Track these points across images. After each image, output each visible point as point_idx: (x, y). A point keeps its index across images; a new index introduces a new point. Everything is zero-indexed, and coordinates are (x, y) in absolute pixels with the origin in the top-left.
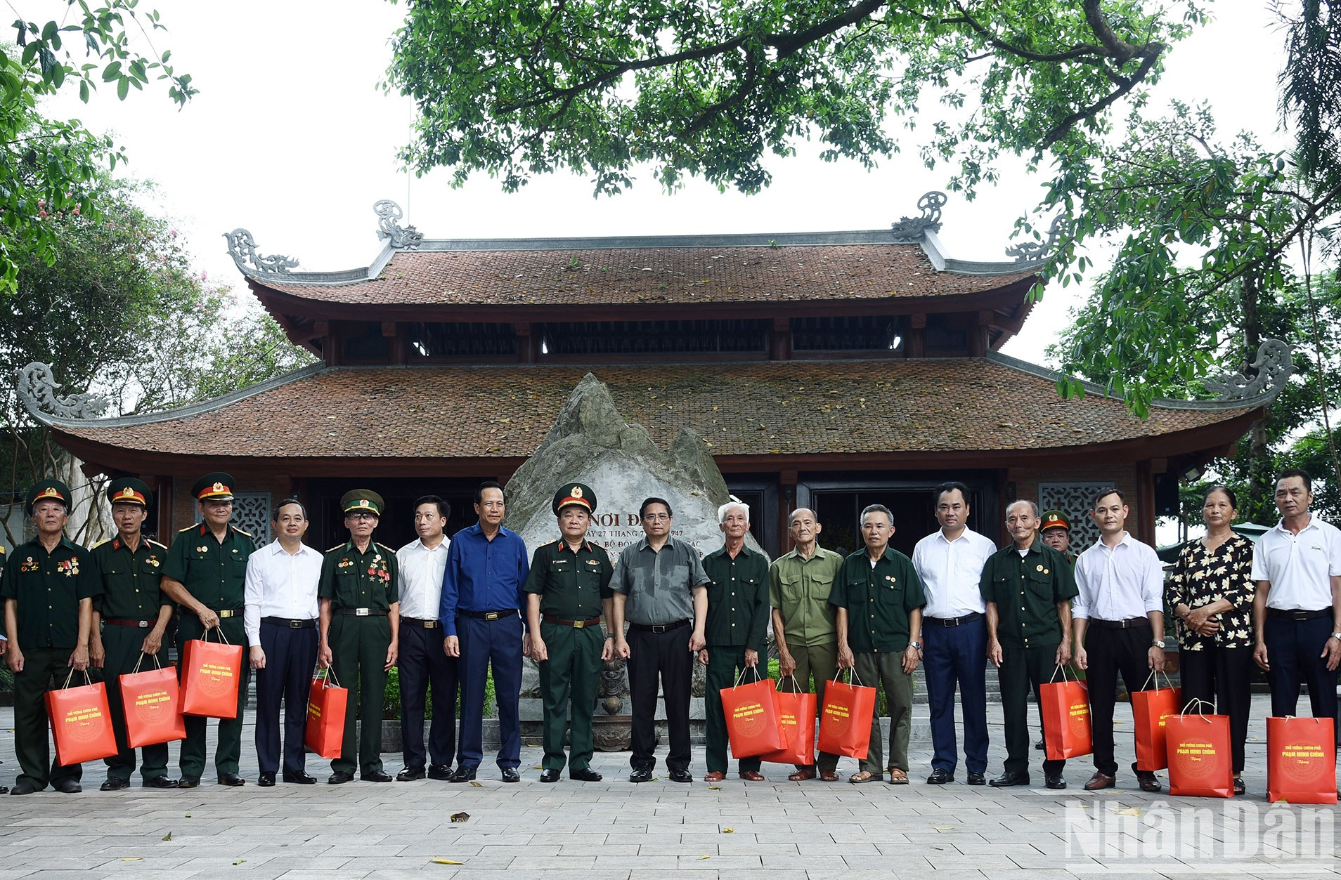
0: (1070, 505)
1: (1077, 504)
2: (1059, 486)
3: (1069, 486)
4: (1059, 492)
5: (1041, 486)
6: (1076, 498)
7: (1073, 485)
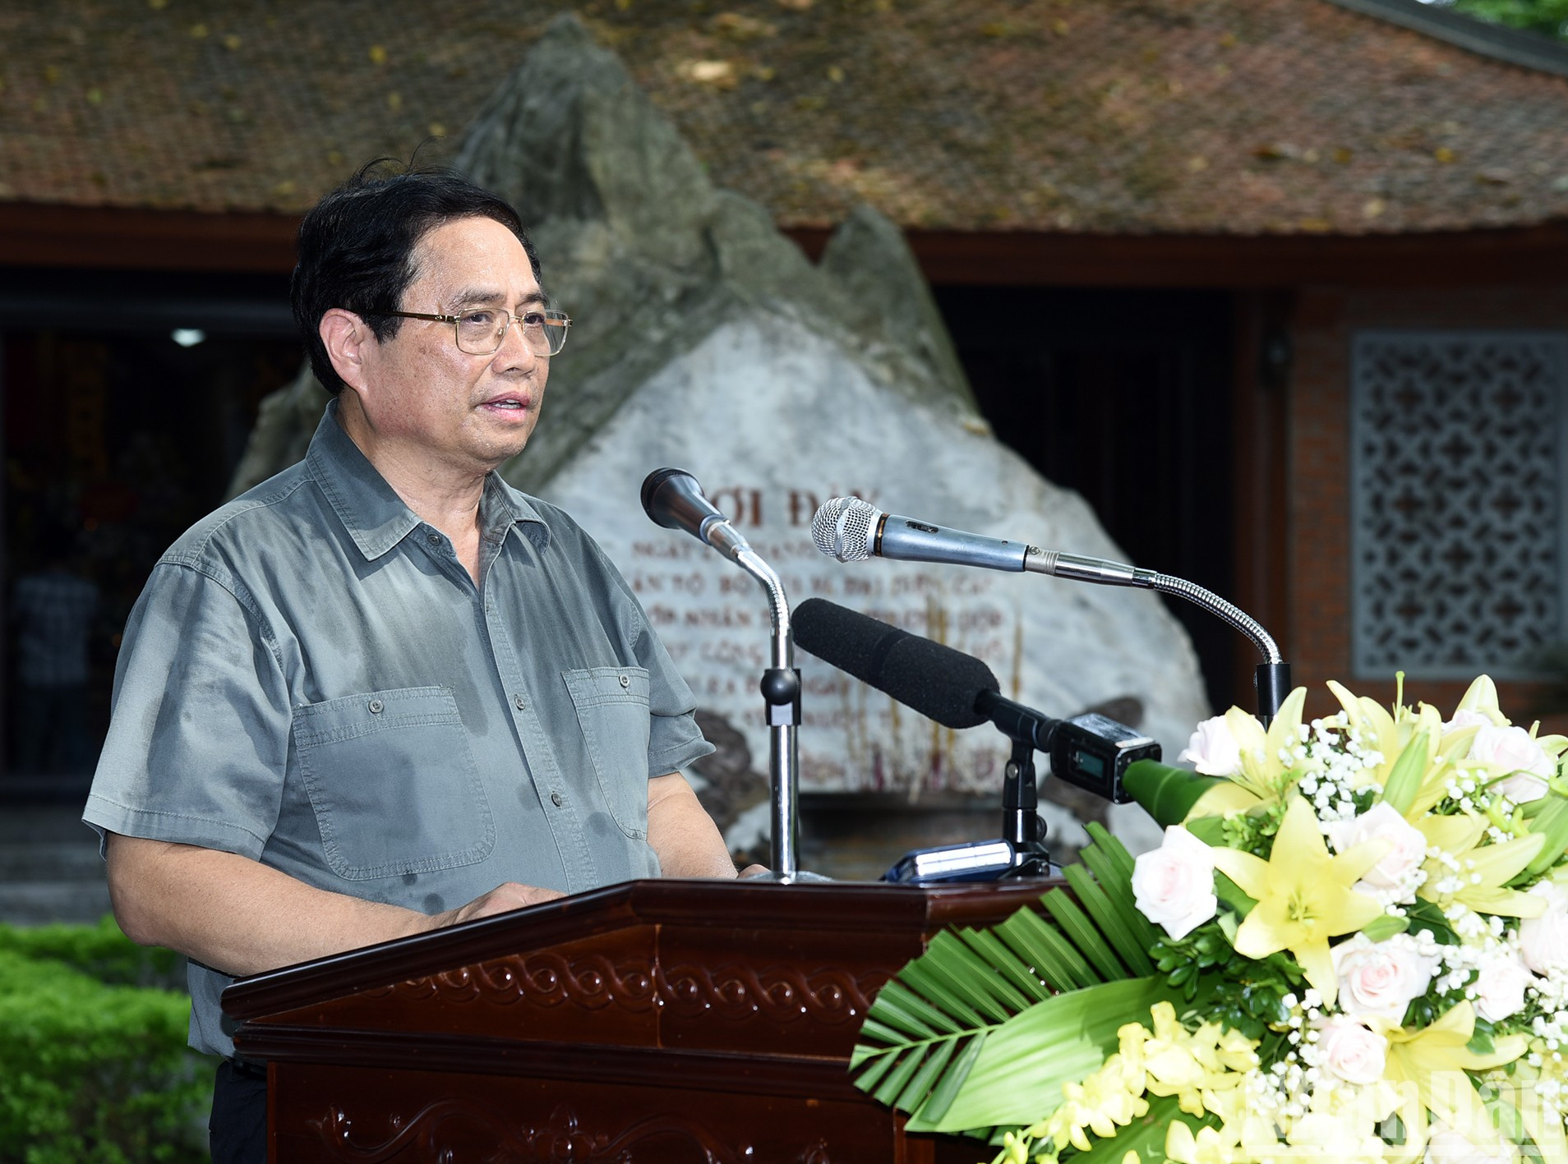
0: (1441, 398)
1: (1459, 399)
2: (1410, 341)
3: (1438, 342)
4: (1408, 362)
5: (1362, 338)
6: (1458, 379)
7: (1451, 339)
